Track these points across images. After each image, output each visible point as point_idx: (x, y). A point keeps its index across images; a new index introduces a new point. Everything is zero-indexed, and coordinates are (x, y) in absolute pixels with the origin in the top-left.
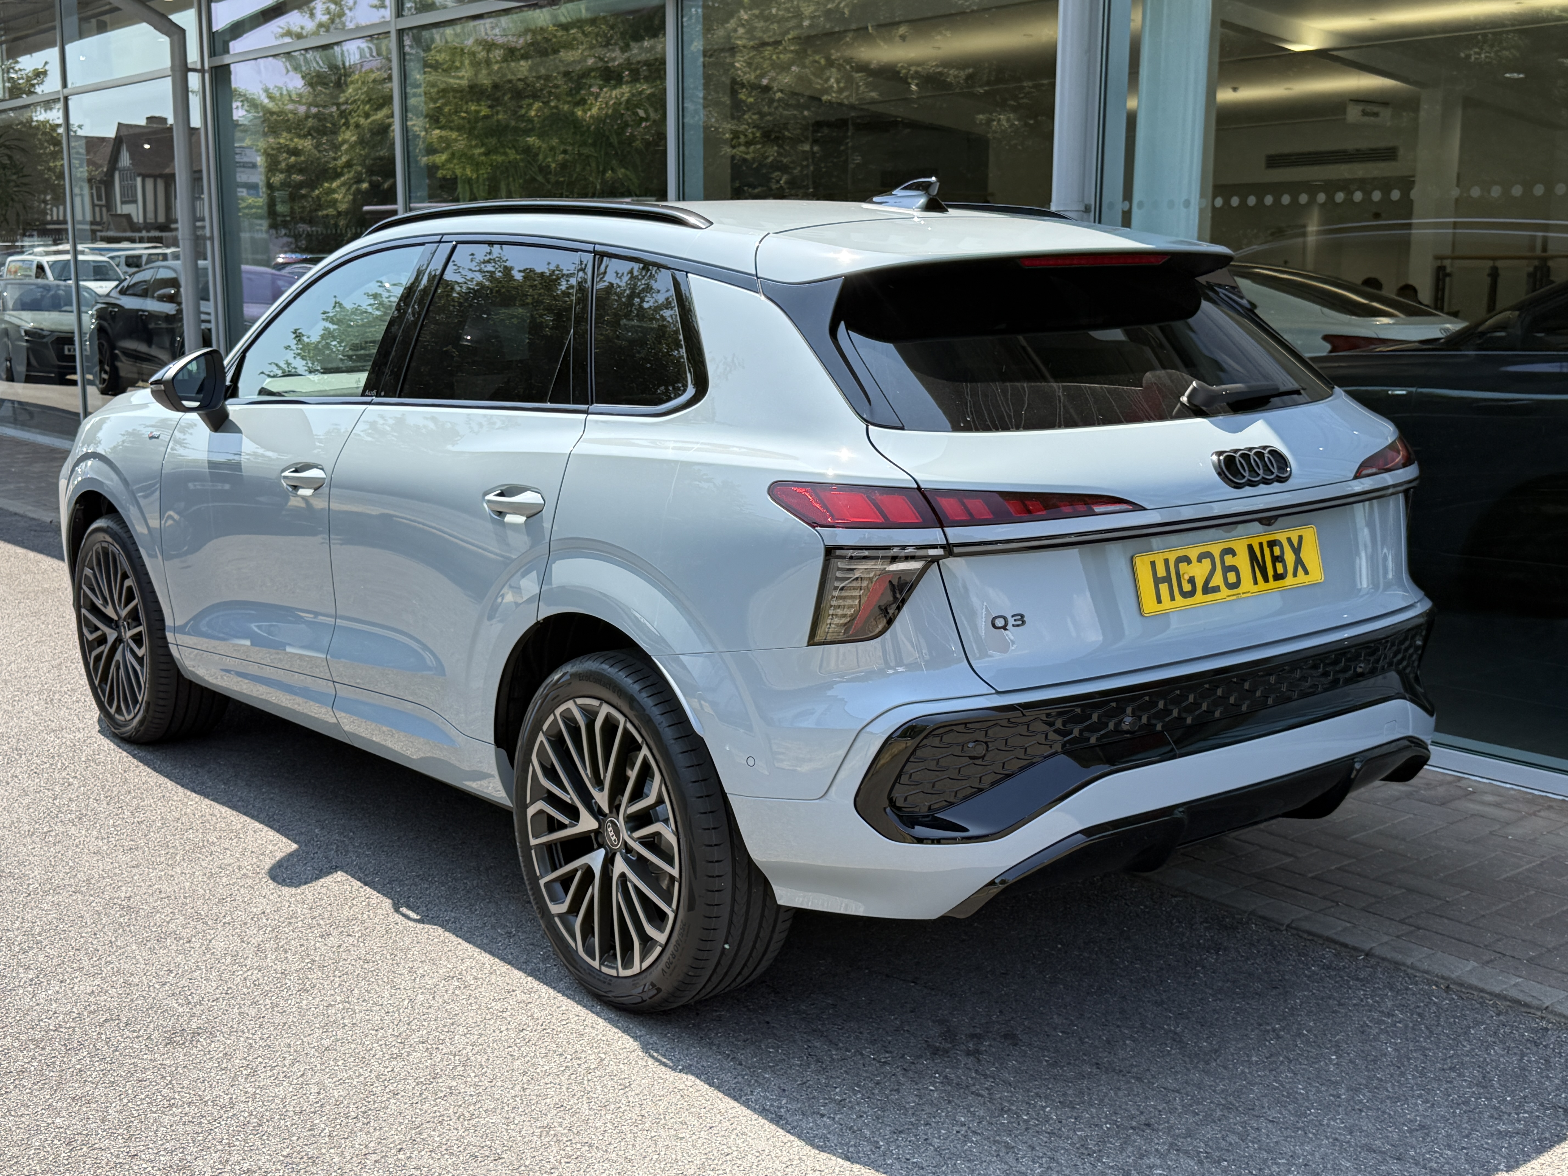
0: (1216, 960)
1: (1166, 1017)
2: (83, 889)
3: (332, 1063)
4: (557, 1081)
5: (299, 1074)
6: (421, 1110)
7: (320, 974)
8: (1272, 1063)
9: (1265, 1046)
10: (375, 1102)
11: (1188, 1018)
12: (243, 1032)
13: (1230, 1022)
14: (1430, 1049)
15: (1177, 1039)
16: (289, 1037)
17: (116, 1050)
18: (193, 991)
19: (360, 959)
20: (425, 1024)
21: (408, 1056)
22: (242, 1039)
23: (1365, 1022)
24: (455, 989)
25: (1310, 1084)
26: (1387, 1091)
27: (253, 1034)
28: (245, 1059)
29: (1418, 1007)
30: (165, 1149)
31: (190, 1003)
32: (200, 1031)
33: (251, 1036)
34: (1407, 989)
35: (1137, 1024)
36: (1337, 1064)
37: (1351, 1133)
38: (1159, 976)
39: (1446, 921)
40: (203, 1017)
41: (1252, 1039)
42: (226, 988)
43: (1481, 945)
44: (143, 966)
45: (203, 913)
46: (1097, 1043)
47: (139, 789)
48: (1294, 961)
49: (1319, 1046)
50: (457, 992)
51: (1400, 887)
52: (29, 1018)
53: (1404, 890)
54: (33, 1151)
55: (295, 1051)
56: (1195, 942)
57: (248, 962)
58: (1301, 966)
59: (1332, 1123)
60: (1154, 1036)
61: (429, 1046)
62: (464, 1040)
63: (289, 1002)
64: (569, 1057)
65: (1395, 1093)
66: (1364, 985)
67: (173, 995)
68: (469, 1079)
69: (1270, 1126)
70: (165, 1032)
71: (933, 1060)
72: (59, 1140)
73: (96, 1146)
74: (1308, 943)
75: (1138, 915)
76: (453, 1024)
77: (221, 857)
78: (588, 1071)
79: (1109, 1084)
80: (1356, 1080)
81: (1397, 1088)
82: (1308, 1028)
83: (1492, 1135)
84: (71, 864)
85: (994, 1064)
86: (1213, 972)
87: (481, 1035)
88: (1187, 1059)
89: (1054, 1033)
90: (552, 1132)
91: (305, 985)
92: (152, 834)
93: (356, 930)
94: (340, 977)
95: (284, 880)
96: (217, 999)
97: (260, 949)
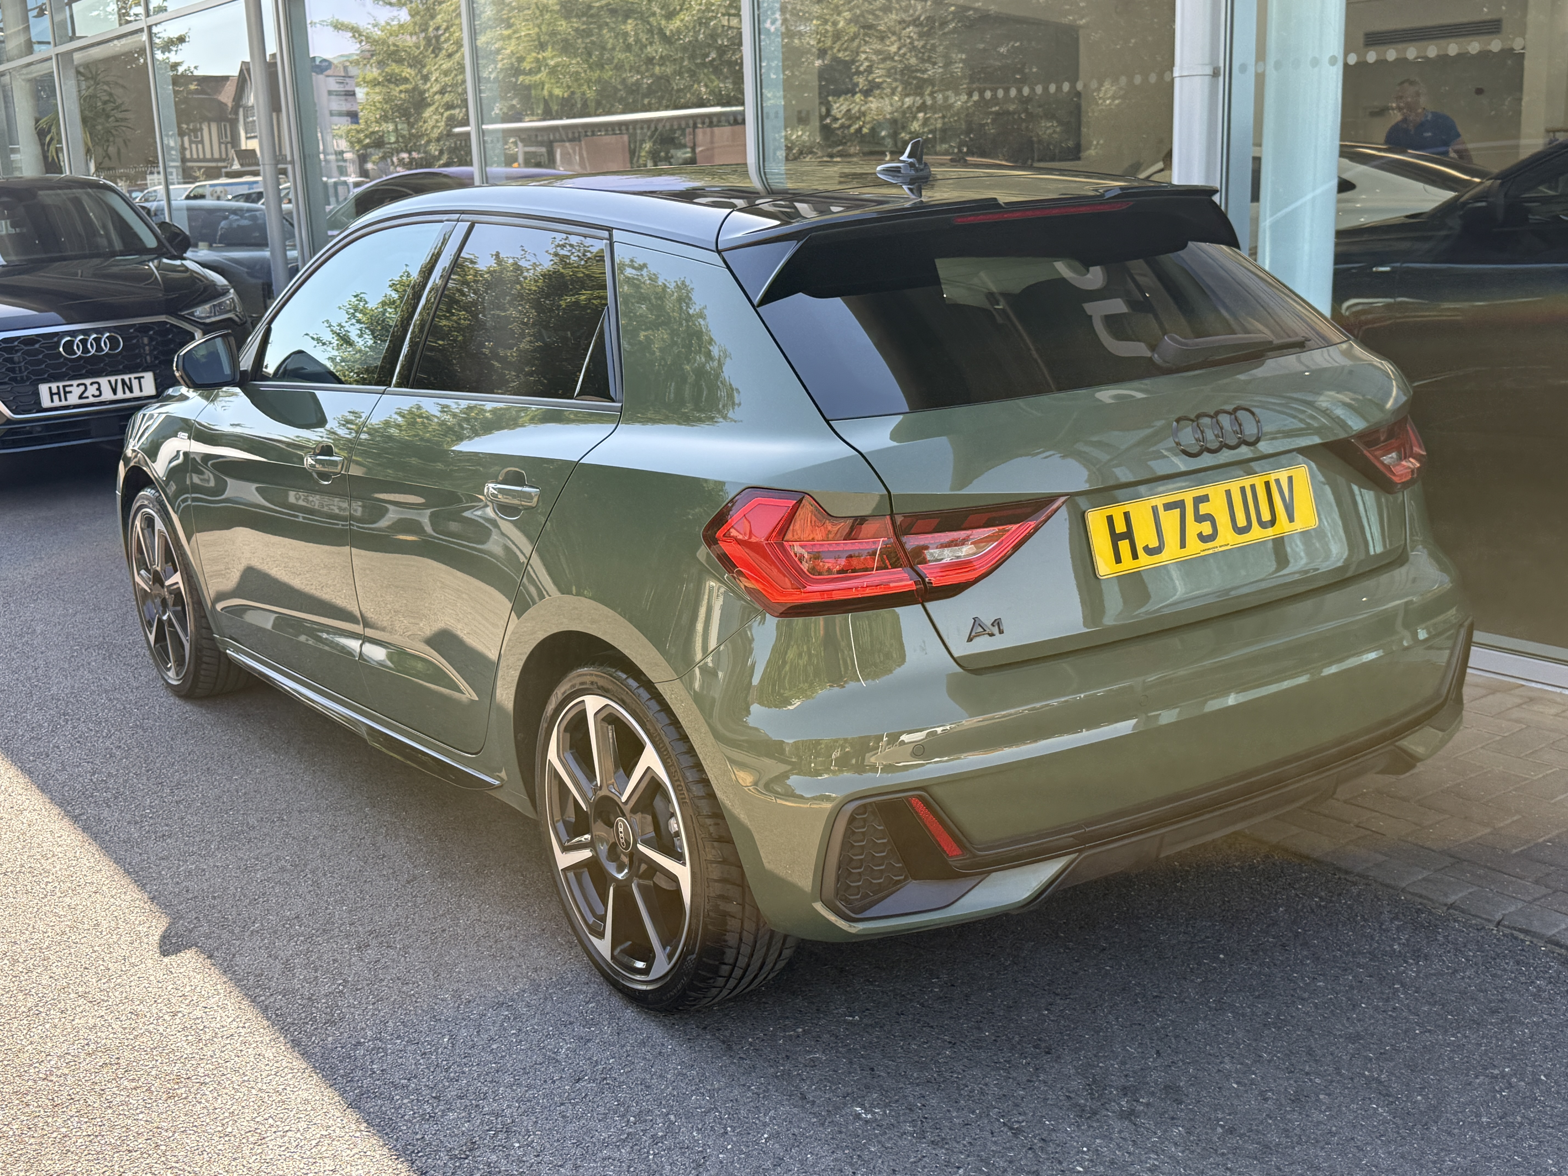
28: (254, 1120)
31: (201, 1040)
35: (1331, 1070)
38: (1349, 999)
40: (214, 1060)
41: (1477, 1090)
45: (230, 918)
46: (1282, 1099)
50: (505, 1025)
71: (1079, 1125)
74: (1526, 946)
75: (1313, 912)
85: (1155, 1132)
86: (1416, 992)
87: (529, 1086)
88: (1399, 1122)
89: (1227, 1085)
91: (333, 1015)
92: (189, 816)
93: (398, 939)
94: (374, 1004)
95: (325, 875)
96: (232, 1035)
97: (288, 967)
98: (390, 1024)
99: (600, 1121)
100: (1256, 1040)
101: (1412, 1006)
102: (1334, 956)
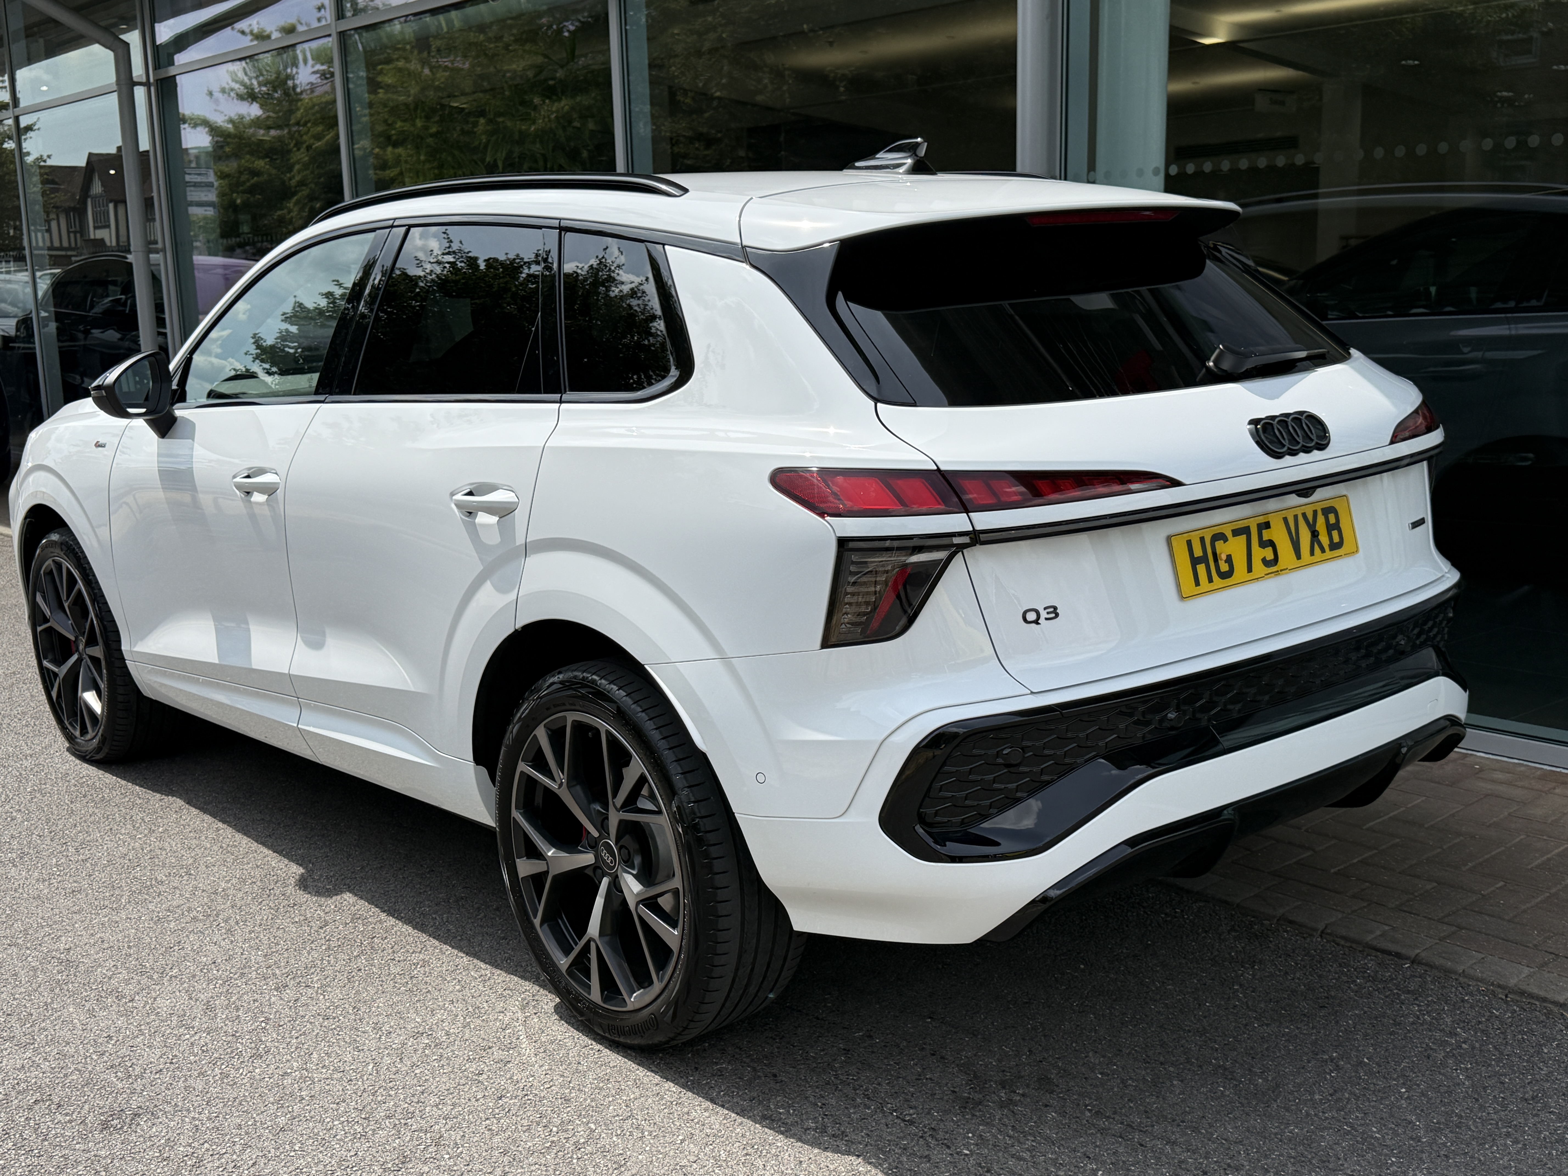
0: (1254, 976)
1: (1212, 1048)
2: (20, 941)
5: (251, 1163)
7: (275, 1036)
8: (1339, 1100)
9: (1326, 1079)
11: (1235, 1050)
12: (188, 1110)
13: (1283, 1052)
14: (1505, 1075)
15: (1229, 1077)
16: (239, 1116)
17: (45, 1140)
18: (134, 1061)
19: (319, 1015)
20: (392, 1093)
21: (373, 1135)
22: (187, 1119)
23: (1428, 1045)
24: (424, 1048)
25: (1385, 1125)
26: (1471, 1130)
27: (200, 1113)
28: (190, 1145)
29: (1480, 1022)
31: (130, 1076)
32: (141, 1111)
33: (197, 1116)
34: (1463, 1001)
35: (1182, 1059)
36: (1408, 1098)
38: (1195, 999)
39: (1487, 918)
40: (145, 1093)
41: (1309, 1072)
42: (171, 1057)
43: (1530, 945)
44: (80, 1032)
45: (148, 965)
46: (1141, 1085)
47: (85, 822)
48: (1336, 973)
49: (1384, 1077)
50: (427, 1052)
51: (1430, 880)
53: (1435, 884)
55: (247, 1133)
56: (1227, 956)
57: (196, 1024)
58: (1345, 979)
60: (1203, 1074)
61: (397, 1122)
62: (436, 1112)
63: (241, 1071)
64: (555, 1129)
65: (1480, 1132)
66: (1416, 999)
67: (112, 1067)
68: (443, 1163)
70: (102, 1114)
71: (963, 1116)
74: (1347, 951)
75: (1160, 926)
76: (423, 1093)
77: (169, 897)
78: (577, 1147)
79: (1163, 1137)
82: (1368, 1056)
85: (1032, 1119)
86: (1253, 992)
87: (454, 1105)
88: (1244, 1101)
89: (1092, 1075)
91: (258, 1049)
92: (97, 873)
93: (315, 979)
94: (297, 1038)
95: (237, 923)
96: (161, 1070)
97: (209, 1007)
98: (315, 1055)
99: (524, 1132)
100: (1115, 1036)
101: (1250, 1004)
102: (1180, 963)
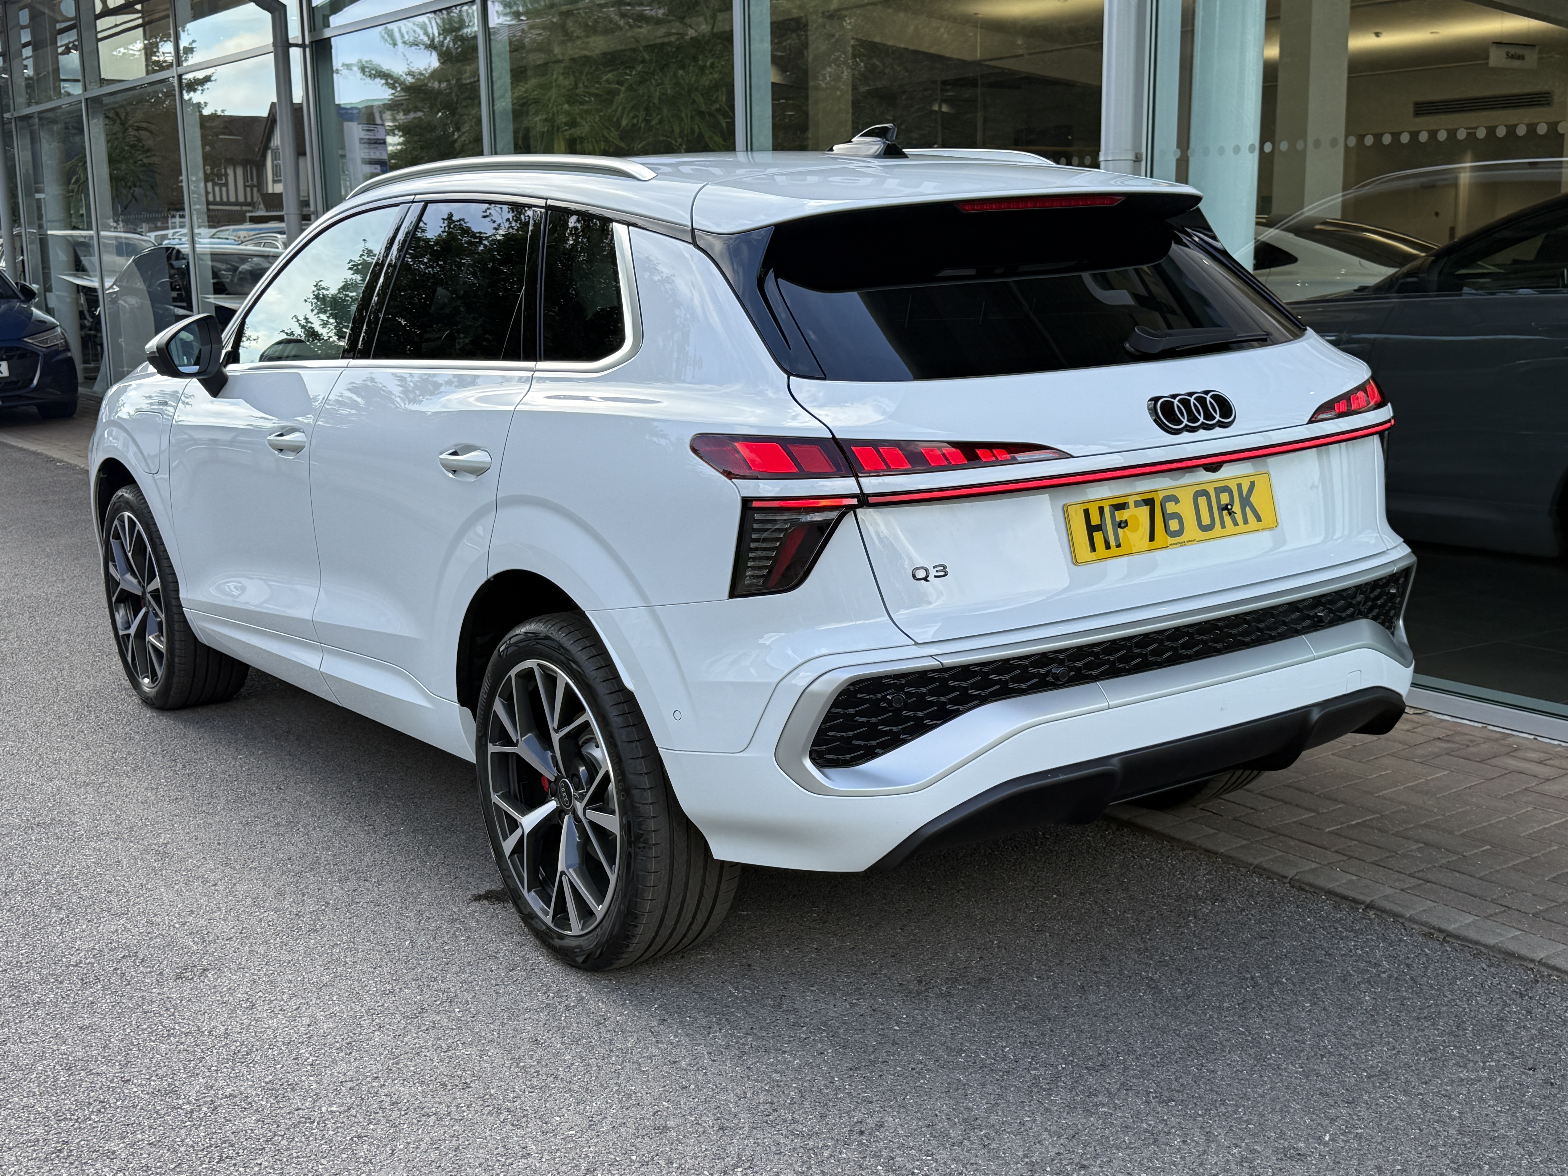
0: (1211, 911)
2: (125, 836)
3: (327, 997)
4: (536, 1017)
5: (294, 1007)
6: (402, 1042)
8: (1243, 1009)
10: (360, 1034)
12: (249, 968)
13: (1210, 970)
14: (1409, 999)
15: (1153, 987)
17: (128, 984)
18: (210, 930)
22: (247, 975)
23: (1348, 972)
24: (455, 931)
26: (1355, 1037)
27: (259, 971)
28: (246, 993)
29: (1408, 958)
30: (157, 1075)
31: (205, 941)
32: (209, 967)
33: (256, 972)
34: (1401, 940)
35: (1117, 970)
36: (1310, 1011)
37: (1307, 1077)
39: (1457, 875)
41: (1228, 986)
42: (241, 928)
43: (1489, 899)
44: (168, 907)
46: (1070, 988)
48: (1290, 912)
49: (1295, 994)
51: (1417, 841)
52: (53, 954)
53: (1422, 845)
54: (35, 1075)
55: (295, 987)
56: (1193, 893)
58: (1297, 917)
59: (1290, 1066)
60: (1129, 982)
62: (454, 978)
63: (298, 941)
65: (1363, 1040)
66: (1357, 936)
67: (191, 934)
68: (453, 1015)
69: (1227, 1068)
70: (178, 968)
72: (61, 1066)
73: (94, 1071)
74: (1309, 895)
75: (1141, 868)
79: (1073, 1026)
80: (1325, 1027)
81: (1364, 1036)
82: (1288, 977)
83: (1453, 1081)
84: (118, 813)
85: (963, 1007)
88: (1157, 1004)
89: (1030, 978)
90: (522, 1064)
96: (231, 938)
99: (525, 995)
100: (1062, 951)
101: (1198, 932)
102: (1147, 898)
